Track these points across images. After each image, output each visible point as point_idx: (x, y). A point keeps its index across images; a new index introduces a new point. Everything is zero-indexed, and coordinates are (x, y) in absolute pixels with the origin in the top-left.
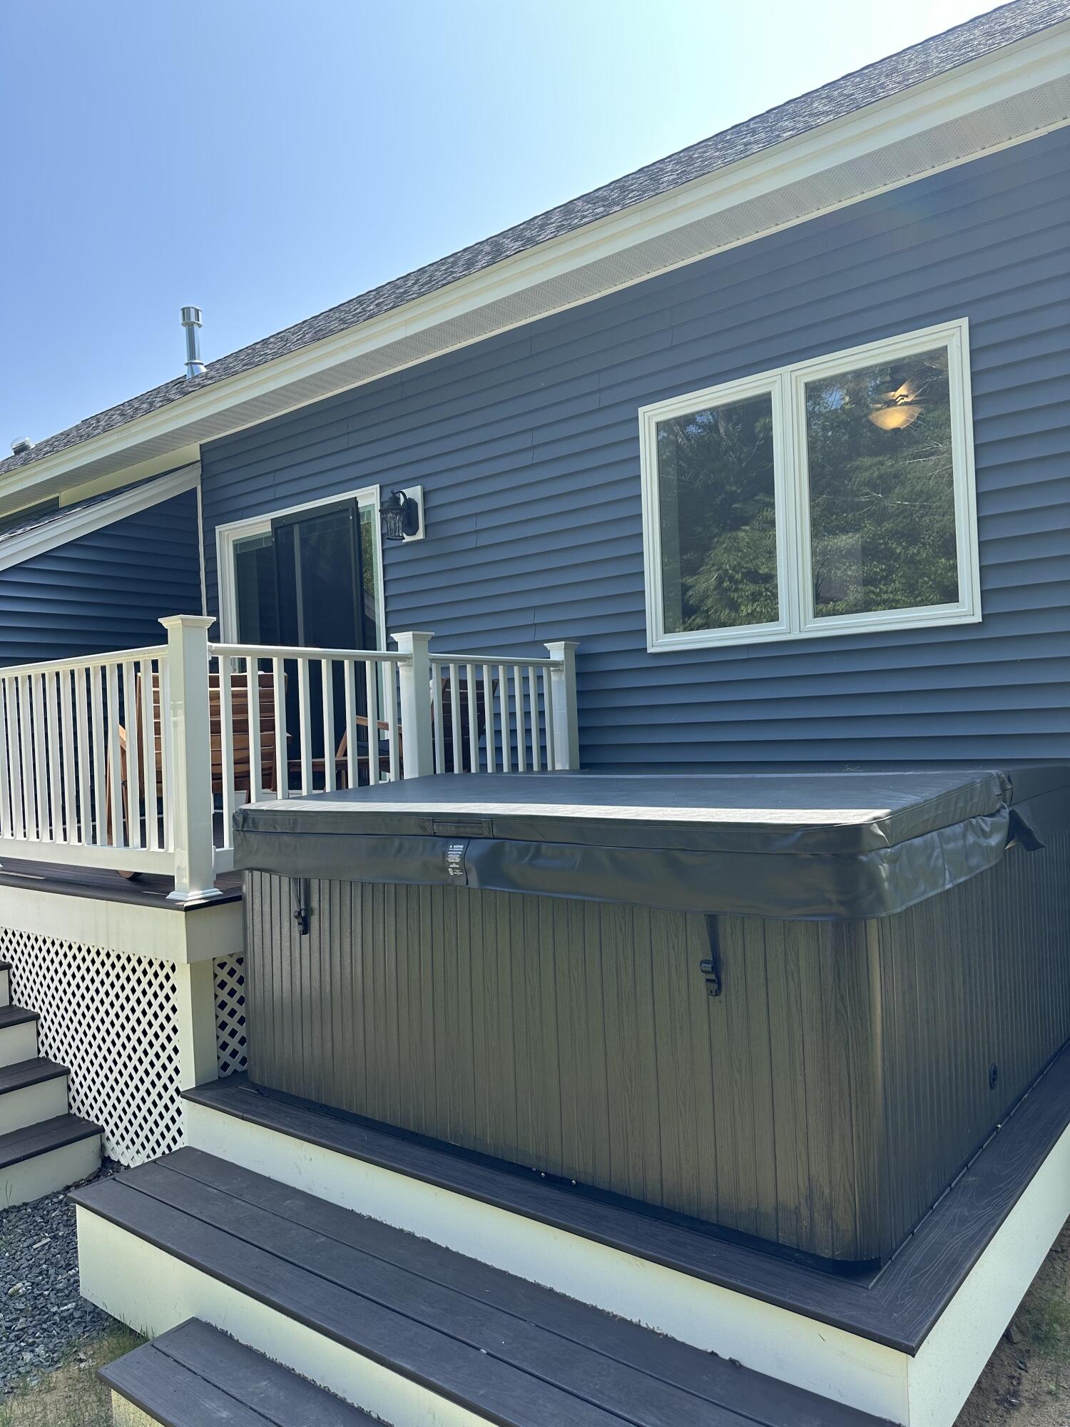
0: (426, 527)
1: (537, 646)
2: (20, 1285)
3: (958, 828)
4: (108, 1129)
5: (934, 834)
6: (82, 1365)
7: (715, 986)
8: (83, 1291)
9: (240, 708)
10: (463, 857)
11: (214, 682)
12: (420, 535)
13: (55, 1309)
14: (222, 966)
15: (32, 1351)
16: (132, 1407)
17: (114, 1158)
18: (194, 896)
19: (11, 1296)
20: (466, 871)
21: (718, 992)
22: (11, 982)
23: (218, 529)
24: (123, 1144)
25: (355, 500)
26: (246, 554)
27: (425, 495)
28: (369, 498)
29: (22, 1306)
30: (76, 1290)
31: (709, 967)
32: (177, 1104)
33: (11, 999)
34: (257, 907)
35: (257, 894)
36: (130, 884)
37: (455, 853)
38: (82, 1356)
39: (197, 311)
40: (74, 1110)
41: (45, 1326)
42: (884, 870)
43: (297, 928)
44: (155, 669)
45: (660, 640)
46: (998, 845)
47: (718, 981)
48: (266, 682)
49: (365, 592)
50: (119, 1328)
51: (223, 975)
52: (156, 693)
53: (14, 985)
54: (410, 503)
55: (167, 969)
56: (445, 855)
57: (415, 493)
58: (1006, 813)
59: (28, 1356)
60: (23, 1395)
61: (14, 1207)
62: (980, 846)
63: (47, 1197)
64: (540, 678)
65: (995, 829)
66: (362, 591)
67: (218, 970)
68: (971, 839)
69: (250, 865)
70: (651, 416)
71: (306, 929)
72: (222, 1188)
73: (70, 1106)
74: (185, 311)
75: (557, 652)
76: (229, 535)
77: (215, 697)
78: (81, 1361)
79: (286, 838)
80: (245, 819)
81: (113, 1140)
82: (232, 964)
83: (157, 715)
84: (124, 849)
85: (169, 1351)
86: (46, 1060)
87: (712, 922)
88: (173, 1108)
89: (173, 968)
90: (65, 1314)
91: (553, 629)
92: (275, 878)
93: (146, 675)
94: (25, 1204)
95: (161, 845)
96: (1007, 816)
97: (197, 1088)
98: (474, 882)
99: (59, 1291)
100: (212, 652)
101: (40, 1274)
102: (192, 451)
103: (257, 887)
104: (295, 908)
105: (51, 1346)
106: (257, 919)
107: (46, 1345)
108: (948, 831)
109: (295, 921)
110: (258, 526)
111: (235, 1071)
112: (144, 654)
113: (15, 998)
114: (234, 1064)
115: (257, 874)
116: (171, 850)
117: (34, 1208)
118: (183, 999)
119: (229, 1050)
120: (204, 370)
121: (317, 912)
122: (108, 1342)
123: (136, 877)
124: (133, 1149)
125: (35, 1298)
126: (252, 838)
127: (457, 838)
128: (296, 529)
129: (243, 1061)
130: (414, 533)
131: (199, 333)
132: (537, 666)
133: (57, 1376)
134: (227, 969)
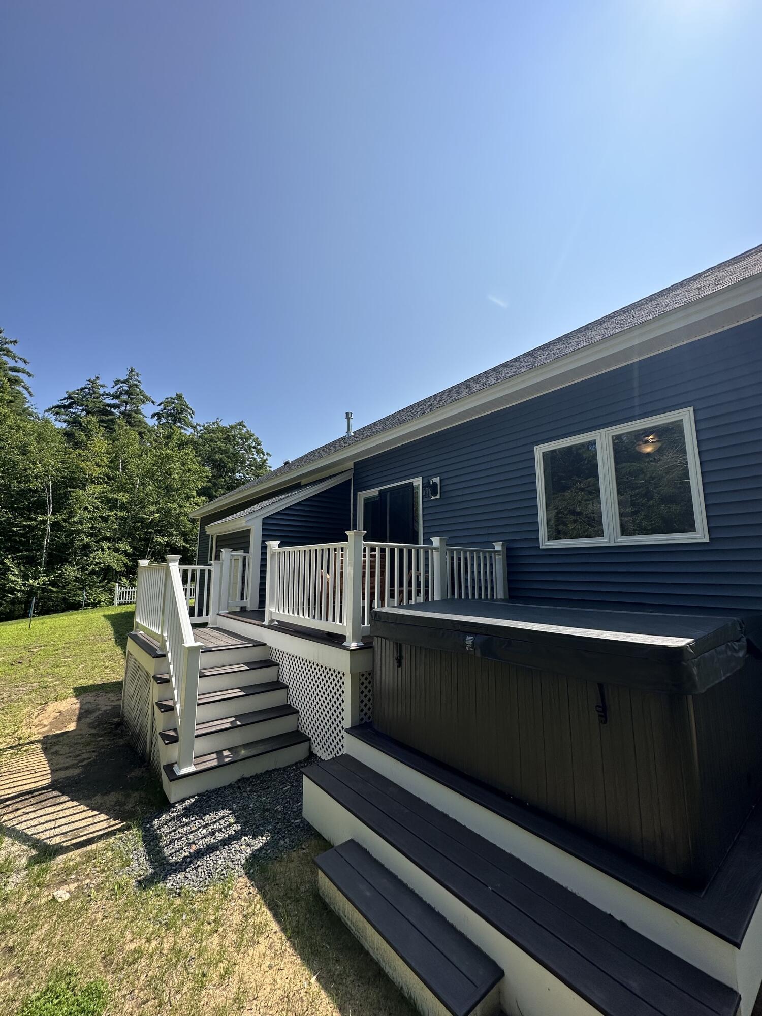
0: (441, 493)
1: (489, 544)
2: (279, 807)
3: (723, 647)
4: (313, 740)
5: (713, 650)
6: (304, 851)
7: (603, 719)
8: (304, 814)
9: (373, 567)
10: (473, 642)
11: (364, 556)
12: (438, 496)
13: (292, 821)
14: (363, 675)
15: (284, 840)
16: (327, 880)
17: (314, 752)
18: (354, 645)
19: (276, 811)
20: (475, 649)
21: (605, 722)
22: (279, 671)
23: (358, 493)
24: (319, 747)
25: (412, 483)
26: (368, 503)
27: (441, 480)
28: (418, 482)
29: (280, 817)
30: (301, 813)
31: (601, 709)
32: (342, 734)
33: (278, 678)
34: (379, 653)
35: (379, 647)
36: (326, 636)
37: (469, 640)
38: (303, 847)
39: (351, 413)
40: (300, 729)
41: (289, 829)
42: (695, 671)
43: (396, 664)
44: (342, 550)
45: (546, 543)
46: (743, 657)
47: (605, 716)
48: (383, 557)
49: (415, 520)
50: (318, 836)
51: (363, 679)
52: (342, 560)
53: (280, 673)
54: (435, 484)
55: (341, 674)
56: (464, 640)
57: (437, 480)
58: (744, 639)
59: (282, 842)
60: (281, 861)
61: (276, 769)
62: (734, 657)
63: (289, 766)
64: (491, 557)
65: (740, 649)
66: (413, 520)
67: (361, 677)
68: (729, 653)
69: (378, 635)
70: (539, 451)
71: (400, 665)
72: (362, 776)
73: (298, 727)
74: (347, 414)
75: (498, 546)
76: (362, 496)
77: (364, 562)
78: (303, 849)
79: (392, 625)
80: (376, 615)
81: (315, 745)
82: (366, 675)
83: (342, 568)
84: (326, 622)
85: (343, 855)
86: (290, 705)
87: (601, 686)
88: (340, 735)
89: (344, 674)
90: (296, 824)
91: (497, 537)
92: (387, 641)
93: (339, 553)
94: (280, 768)
95: (341, 622)
96: (745, 641)
97: (351, 728)
98: (478, 654)
99: (294, 812)
100: (364, 545)
101: (287, 803)
102: (351, 465)
103: (379, 644)
104: (395, 655)
105: (291, 839)
106: (379, 658)
107: (289, 839)
108: (718, 649)
109: (395, 662)
110: (374, 492)
111: (366, 722)
112: (338, 545)
113: (280, 678)
114: (366, 719)
115: (379, 638)
116: (345, 624)
117: (284, 771)
118: (347, 688)
119: (364, 712)
120: (352, 434)
121: (405, 658)
122: (314, 842)
123: (329, 634)
124: (323, 750)
125: (285, 814)
126: (378, 623)
127: (470, 634)
128: (388, 494)
129: (369, 718)
130: (436, 496)
131: (351, 421)
132: (490, 552)
133: (294, 854)
134: (364, 677)
